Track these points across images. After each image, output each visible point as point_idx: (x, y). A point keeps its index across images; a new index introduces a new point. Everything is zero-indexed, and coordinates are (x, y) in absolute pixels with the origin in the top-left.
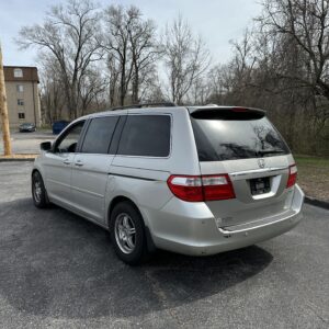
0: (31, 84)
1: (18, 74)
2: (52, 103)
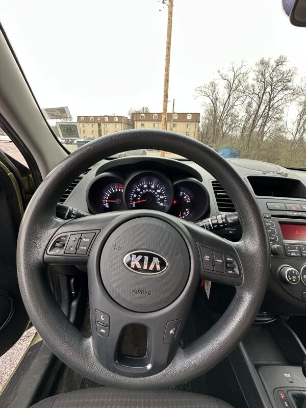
0: (195, 123)
1: (189, 117)
2: (204, 136)
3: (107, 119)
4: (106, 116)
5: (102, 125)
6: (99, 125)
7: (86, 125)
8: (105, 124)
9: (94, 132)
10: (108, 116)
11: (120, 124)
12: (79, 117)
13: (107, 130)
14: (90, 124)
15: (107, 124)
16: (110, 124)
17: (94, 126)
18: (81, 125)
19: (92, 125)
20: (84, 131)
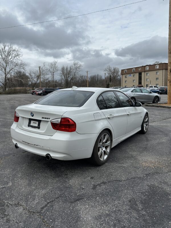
3: (148, 68)
4: (147, 65)
5: (143, 74)
6: (140, 74)
7: (128, 76)
8: (146, 73)
9: (135, 81)
10: (150, 66)
11: (161, 72)
12: (122, 70)
13: (147, 77)
14: (132, 75)
15: (147, 72)
16: (150, 73)
17: (135, 76)
18: (124, 76)
19: (134, 75)
20: (126, 81)
